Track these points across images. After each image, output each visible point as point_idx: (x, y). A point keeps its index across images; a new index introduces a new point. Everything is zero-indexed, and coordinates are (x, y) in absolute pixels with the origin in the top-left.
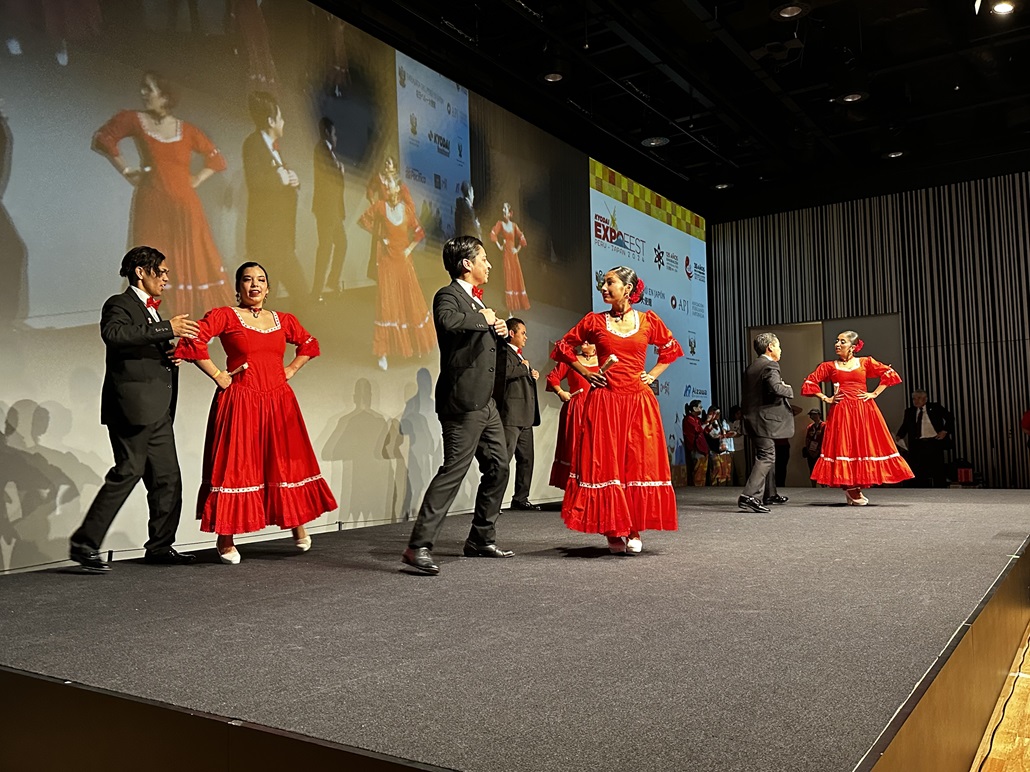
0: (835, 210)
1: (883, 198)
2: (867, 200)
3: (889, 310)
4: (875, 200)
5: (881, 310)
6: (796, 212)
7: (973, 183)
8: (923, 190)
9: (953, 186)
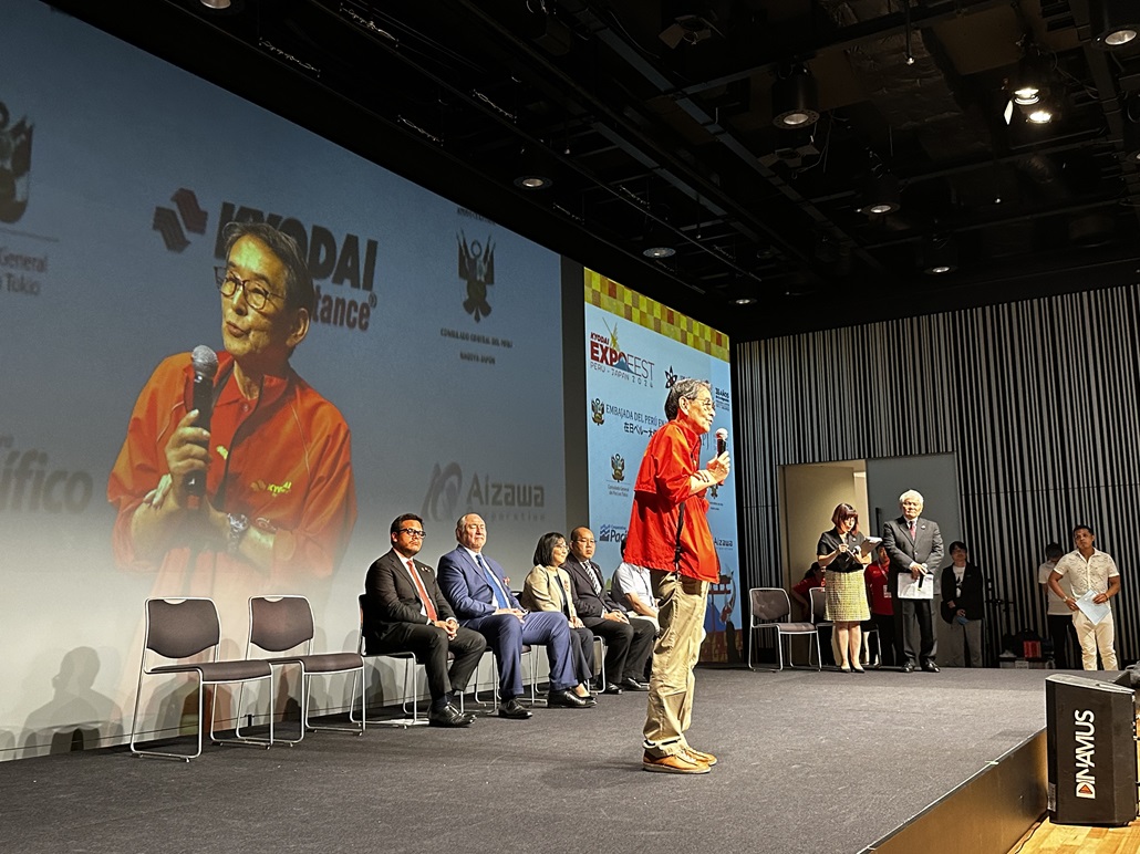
0: (878, 330)
1: (934, 316)
2: (915, 319)
3: (942, 449)
4: (924, 318)
5: (933, 448)
6: (834, 331)
7: (1035, 301)
8: (980, 309)
9: (1013, 304)
